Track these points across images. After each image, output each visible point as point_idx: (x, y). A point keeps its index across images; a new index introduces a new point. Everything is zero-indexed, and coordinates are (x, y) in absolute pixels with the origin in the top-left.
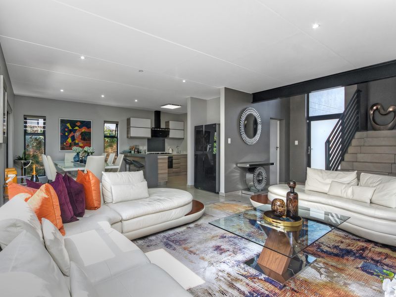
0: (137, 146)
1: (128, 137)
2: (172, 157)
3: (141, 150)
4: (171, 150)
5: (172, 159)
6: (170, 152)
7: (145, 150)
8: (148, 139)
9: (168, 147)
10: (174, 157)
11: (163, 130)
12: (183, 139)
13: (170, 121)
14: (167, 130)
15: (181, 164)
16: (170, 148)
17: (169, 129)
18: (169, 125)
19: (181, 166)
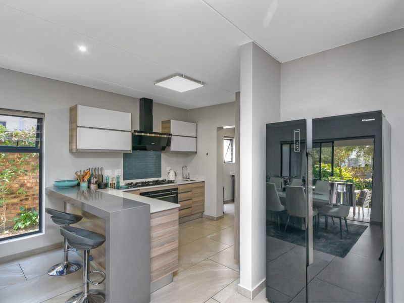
0: (96, 169)
1: (71, 150)
2: (177, 189)
3: (107, 178)
4: (172, 173)
5: (177, 193)
6: (171, 177)
7: (118, 178)
8: (126, 155)
9: (168, 169)
10: (180, 188)
11: (158, 135)
12: (196, 153)
13: (172, 121)
14: (165, 136)
15: (194, 200)
16: (170, 170)
17: (171, 135)
18: (169, 128)
19: (194, 202)
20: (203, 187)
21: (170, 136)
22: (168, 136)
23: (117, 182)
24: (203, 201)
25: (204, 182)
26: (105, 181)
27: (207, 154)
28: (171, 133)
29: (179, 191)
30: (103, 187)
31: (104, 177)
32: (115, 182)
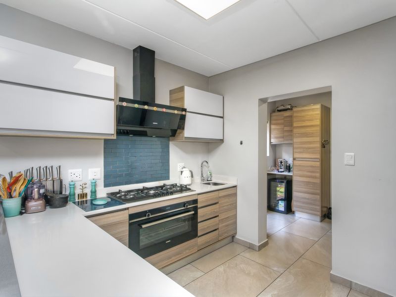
2: (195, 201)
3: (72, 185)
4: (187, 173)
5: (196, 209)
6: (185, 180)
7: (94, 183)
8: (108, 144)
9: (180, 166)
10: (200, 199)
11: (164, 110)
12: (222, 141)
13: (187, 89)
14: (176, 112)
15: (222, 217)
16: (184, 167)
17: (185, 110)
18: (182, 99)
19: (222, 221)
20: (235, 195)
21: (184, 113)
22: (180, 113)
23: (92, 192)
24: (235, 216)
25: (236, 186)
26: (66, 192)
27: (241, 143)
28: (185, 108)
29: (199, 205)
30: (57, 203)
31: (66, 182)
32: (88, 191)
